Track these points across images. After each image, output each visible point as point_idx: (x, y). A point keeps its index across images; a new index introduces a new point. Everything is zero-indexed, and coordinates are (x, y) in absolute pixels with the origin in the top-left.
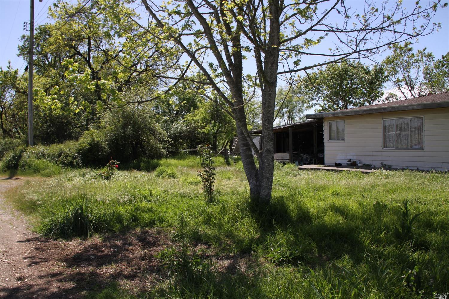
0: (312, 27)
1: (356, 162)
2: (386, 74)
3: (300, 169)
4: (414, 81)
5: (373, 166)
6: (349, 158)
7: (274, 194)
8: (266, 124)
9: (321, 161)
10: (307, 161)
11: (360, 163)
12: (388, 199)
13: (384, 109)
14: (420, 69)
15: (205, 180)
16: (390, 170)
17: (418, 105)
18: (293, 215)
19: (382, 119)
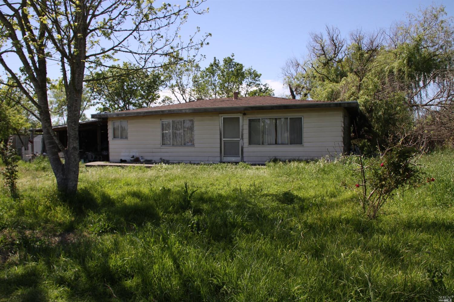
0: (114, 47)
1: (138, 158)
2: (162, 78)
3: (87, 166)
4: (186, 87)
5: (153, 161)
6: (132, 154)
7: (81, 186)
8: (73, 125)
9: (106, 158)
10: (92, 159)
11: (142, 159)
12: (170, 186)
13: (162, 111)
14: (190, 77)
15: (7, 177)
16: (168, 164)
17: (189, 109)
18: (99, 201)
19: (161, 120)
